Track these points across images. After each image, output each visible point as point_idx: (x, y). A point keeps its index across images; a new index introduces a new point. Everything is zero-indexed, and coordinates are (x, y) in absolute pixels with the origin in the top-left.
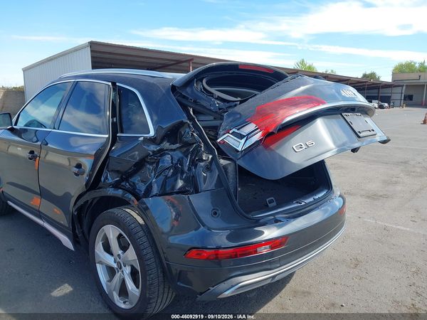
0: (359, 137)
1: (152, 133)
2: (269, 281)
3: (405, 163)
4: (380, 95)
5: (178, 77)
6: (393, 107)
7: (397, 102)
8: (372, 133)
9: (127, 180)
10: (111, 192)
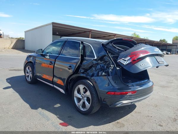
0: (159, 63)
1: (96, 58)
2: (130, 104)
3: (176, 76)
4: (167, 49)
5: (104, 41)
6: (172, 54)
7: (174, 52)
8: (163, 62)
9: (86, 72)
10: (82, 75)
